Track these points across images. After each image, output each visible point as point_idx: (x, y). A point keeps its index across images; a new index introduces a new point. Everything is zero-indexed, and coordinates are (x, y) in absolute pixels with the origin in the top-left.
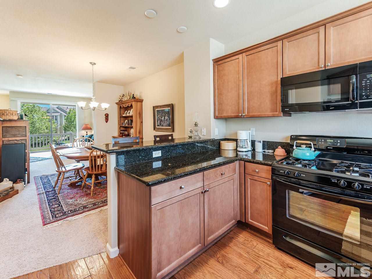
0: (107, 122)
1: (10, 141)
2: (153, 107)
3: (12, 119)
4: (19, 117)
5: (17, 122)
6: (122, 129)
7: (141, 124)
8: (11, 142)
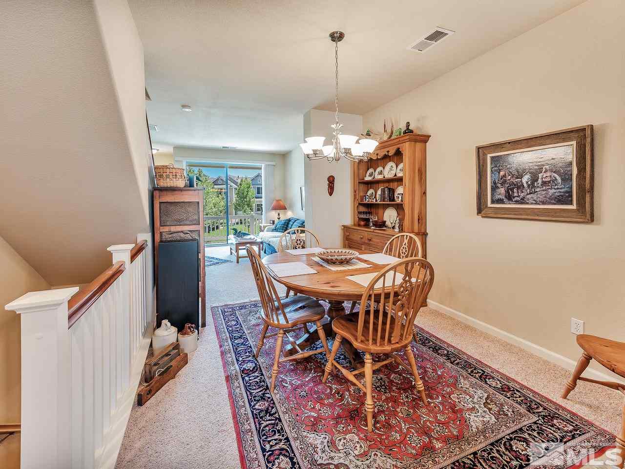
0: (331, 194)
1: (172, 233)
2: (478, 148)
3: (175, 186)
4: (187, 181)
5: (184, 193)
6: (362, 209)
7: (424, 197)
8: (174, 235)
